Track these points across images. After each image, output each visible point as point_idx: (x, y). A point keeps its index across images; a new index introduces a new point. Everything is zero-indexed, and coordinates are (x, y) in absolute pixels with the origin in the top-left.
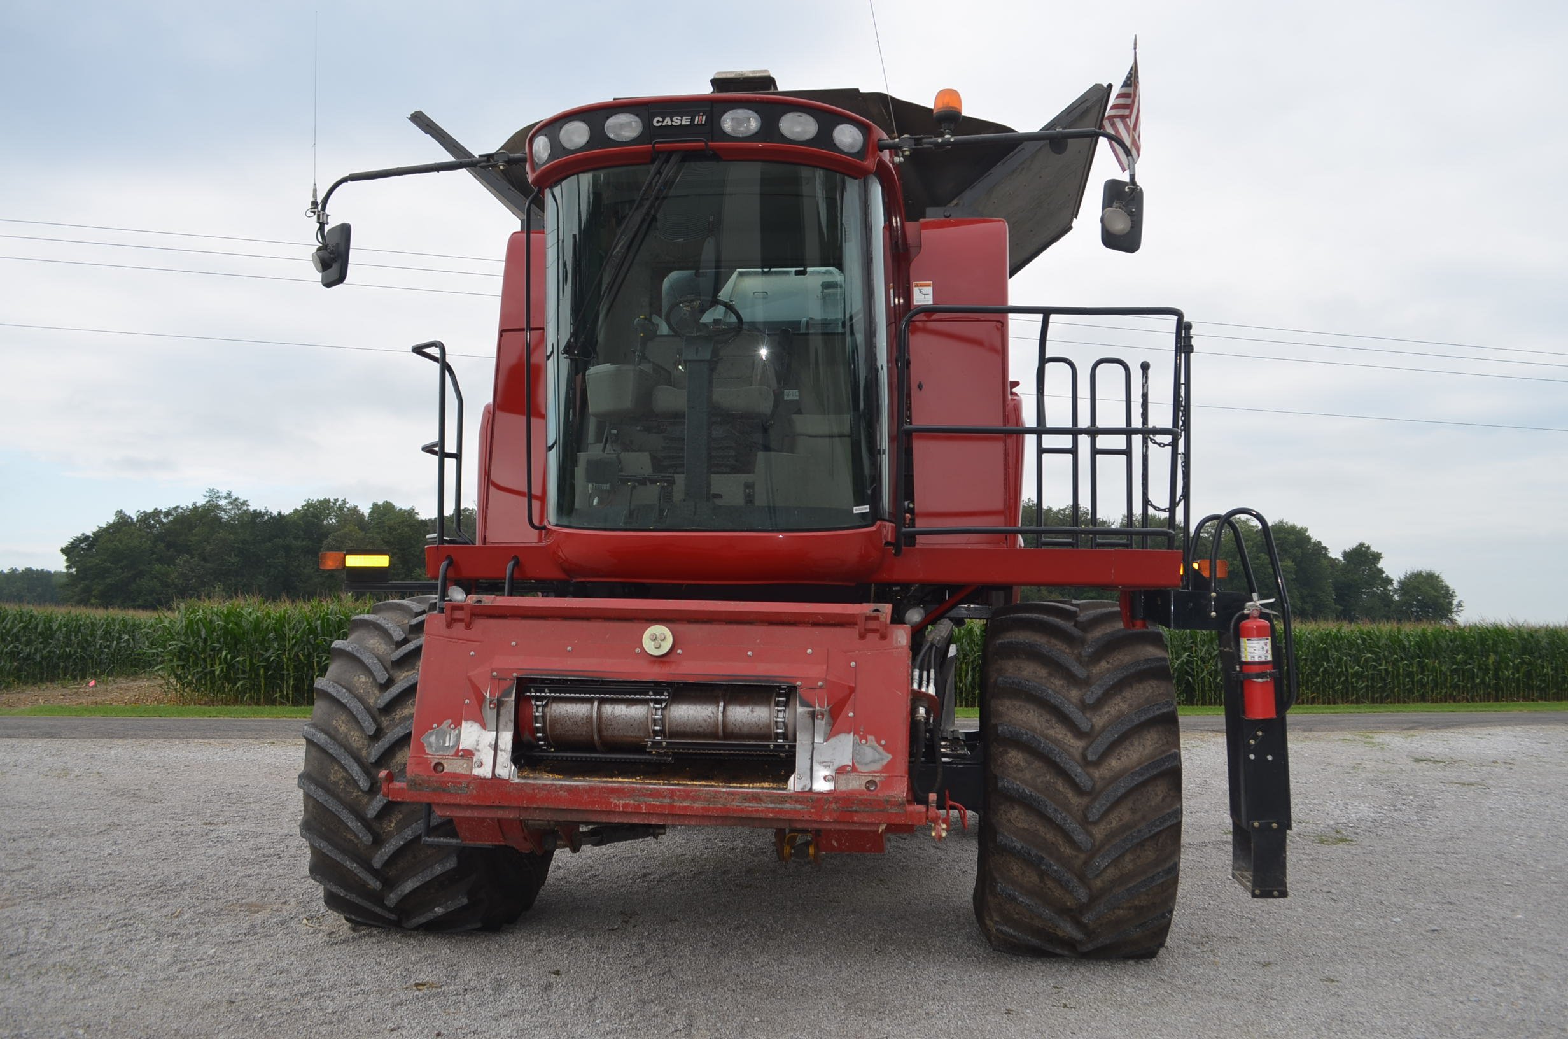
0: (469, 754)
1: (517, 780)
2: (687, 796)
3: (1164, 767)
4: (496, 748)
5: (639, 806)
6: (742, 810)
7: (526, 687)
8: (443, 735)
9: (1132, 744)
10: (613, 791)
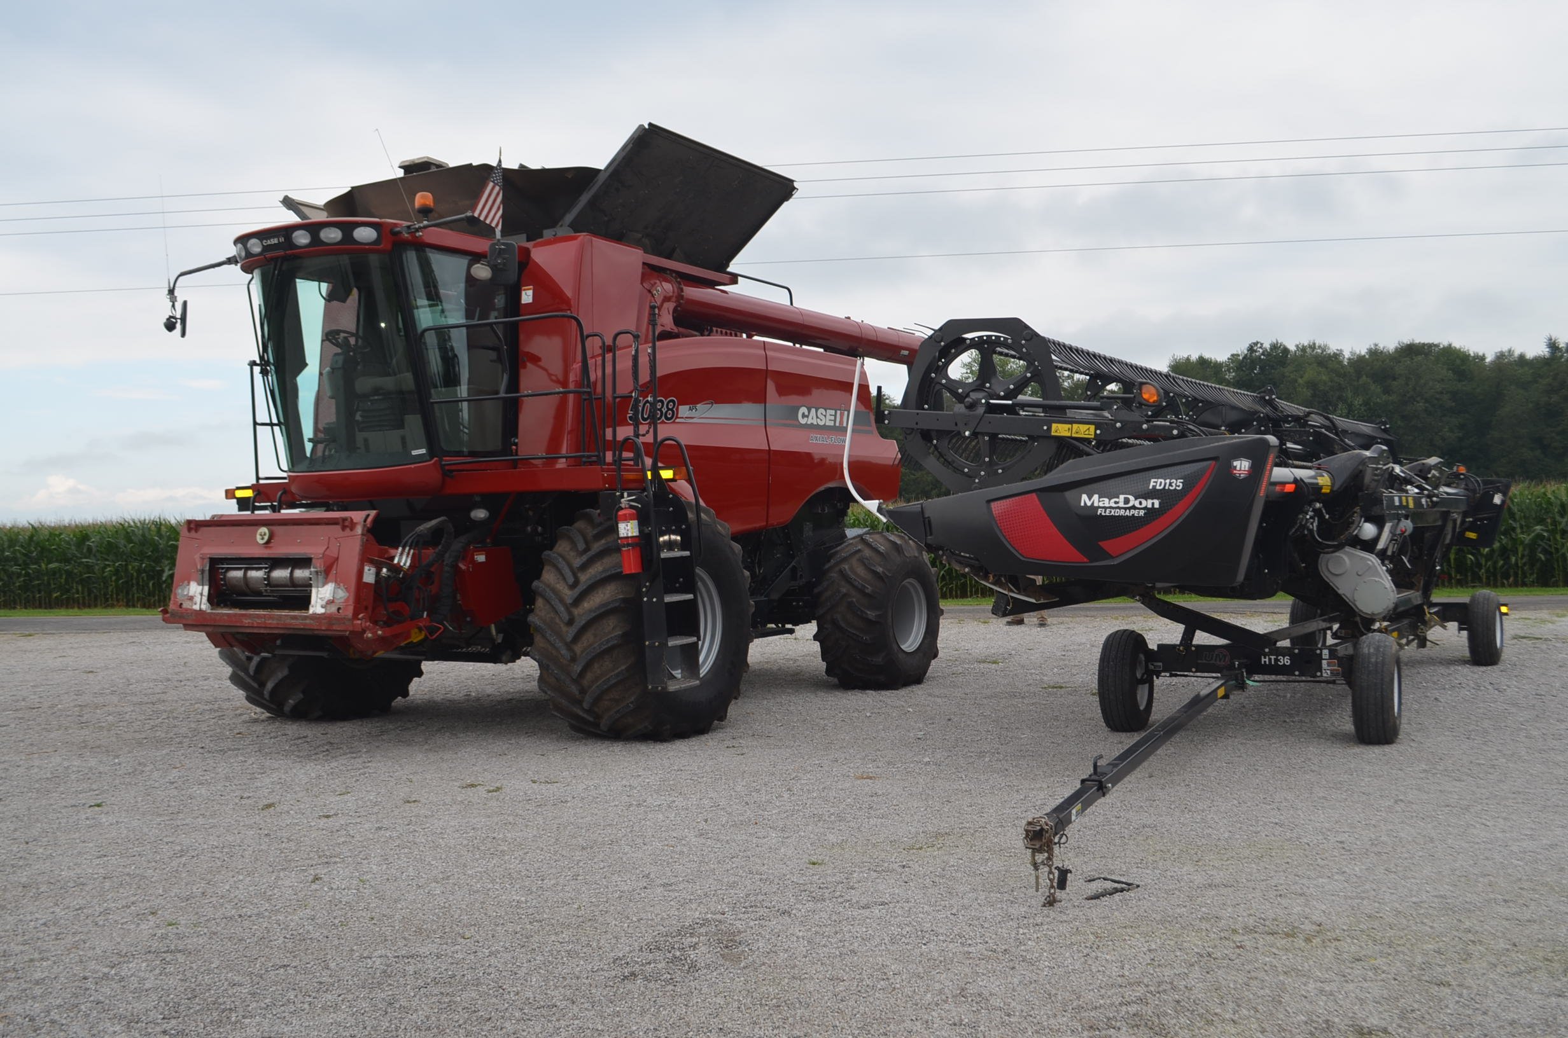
0: (191, 598)
1: (209, 611)
2: (271, 617)
3: (609, 607)
4: (201, 594)
5: (253, 623)
6: (291, 624)
7: (214, 562)
8: (183, 590)
9: (597, 593)
10: (243, 615)
